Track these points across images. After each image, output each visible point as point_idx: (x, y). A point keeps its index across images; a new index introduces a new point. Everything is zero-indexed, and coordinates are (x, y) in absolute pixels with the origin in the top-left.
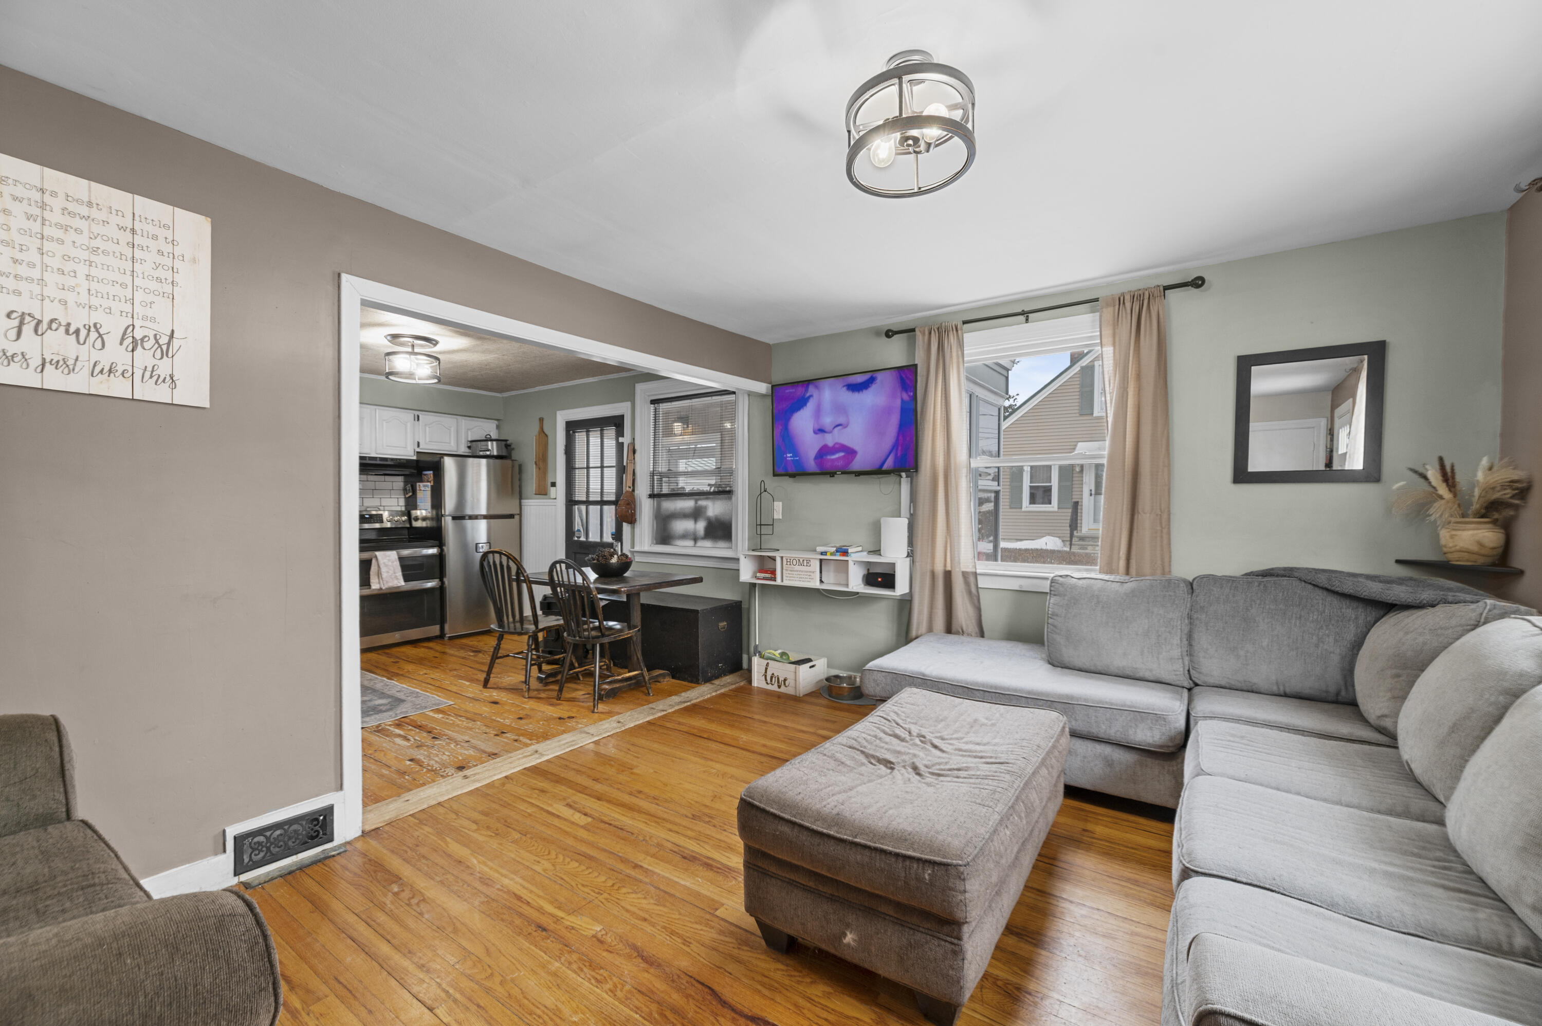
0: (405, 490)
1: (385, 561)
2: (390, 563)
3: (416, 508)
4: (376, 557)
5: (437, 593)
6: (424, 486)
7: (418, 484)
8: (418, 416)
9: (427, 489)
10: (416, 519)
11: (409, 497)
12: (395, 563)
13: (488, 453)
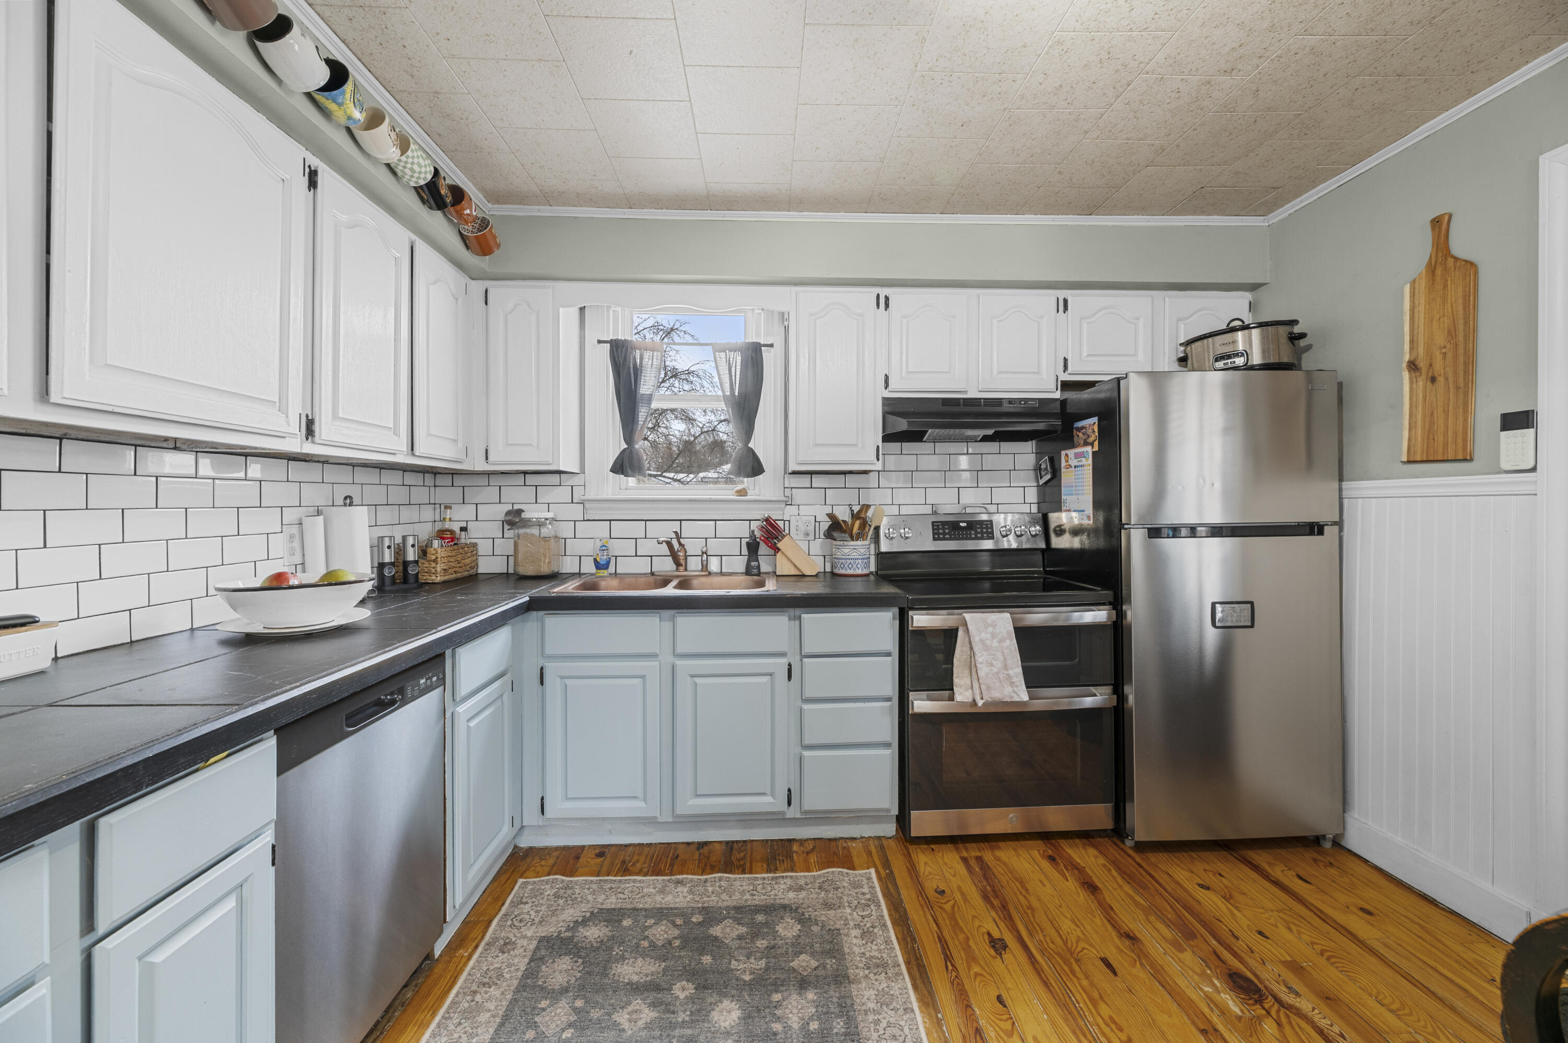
0: (1038, 469)
1: (983, 635)
2: (995, 643)
3: (1059, 509)
4: (965, 624)
5: (1108, 722)
6: (1077, 456)
7: (1063, 453)
8: (1066, 301)
9: (1084, 461)
10: (1060, 531)
11: (1046, 483)
12: (1008, 642)
13: (1240, 361)
